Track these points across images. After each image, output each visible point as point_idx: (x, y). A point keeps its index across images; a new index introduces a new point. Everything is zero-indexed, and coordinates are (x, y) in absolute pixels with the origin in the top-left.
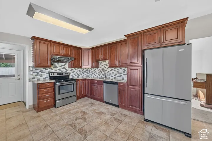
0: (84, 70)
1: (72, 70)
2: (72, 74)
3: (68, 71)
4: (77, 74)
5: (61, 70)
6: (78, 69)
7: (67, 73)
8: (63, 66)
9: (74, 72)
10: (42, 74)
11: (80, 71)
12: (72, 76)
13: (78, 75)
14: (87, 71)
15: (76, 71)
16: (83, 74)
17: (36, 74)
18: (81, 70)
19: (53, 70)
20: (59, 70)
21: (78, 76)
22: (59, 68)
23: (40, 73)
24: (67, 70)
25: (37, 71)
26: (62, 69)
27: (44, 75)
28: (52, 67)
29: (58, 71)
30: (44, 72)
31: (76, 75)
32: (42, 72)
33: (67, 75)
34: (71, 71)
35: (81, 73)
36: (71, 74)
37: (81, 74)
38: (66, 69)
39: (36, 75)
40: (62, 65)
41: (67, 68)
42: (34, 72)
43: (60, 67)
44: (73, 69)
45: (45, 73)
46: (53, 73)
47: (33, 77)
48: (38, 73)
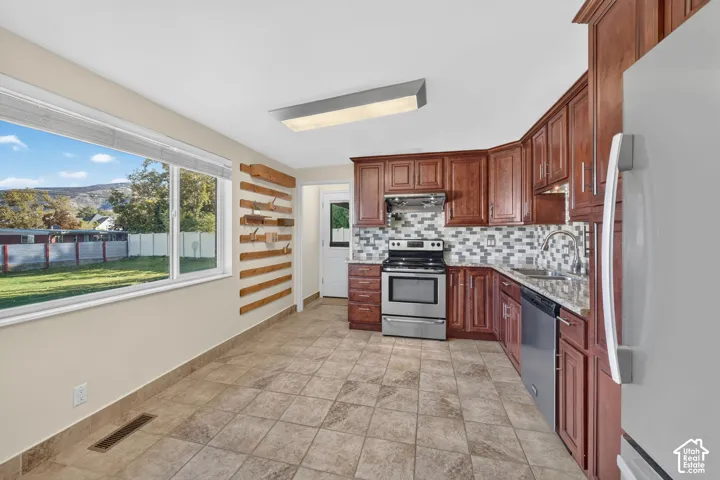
0: (512, 233)
1: (461, 233)
2: (458, 248)
3: (443, 236)
4: (482, 249)
5: (423, 232)
6: (482, 230)
7: (436, 242)
8: (427, 223)
9: (468, 240)
10: (377, 242)
11: (491, 237)
12: (457, 253)
14: (529, 240)
15: (474, 238)
16: (506, 251)
17: (365, 242)
18: (498, 235)
19: (400, 232)
20: (416, 232)
21: (483, 254)
22: (418, 227)
23: (372, 241)
24: (440, 232)
25: (368, 235)
26: (425, 229)
27: (381, 245)
28: (399, 226)
29: (414, 236)
30: (380, 239)
31: (478, 251)
32: (376, 237)
33: (436, 248)
34: (453, 236)
35: (499, 244)
36: (454, 247)
37: (500, 251)
38: (439, 230)
39: (365, 245)
40: (426, 219)
41: (442, 229)
42: (361, 239)
43: (420, 225)
44: (463, 229)
45: (383, 242)
46: (396, 242)
47: (359, 248)
48: (368, 239)
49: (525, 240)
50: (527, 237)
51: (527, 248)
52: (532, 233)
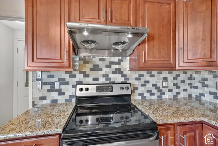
0: (179, 76)
1: (142, 76)
2: (141, 89)
3: (128, 79)
4: (157, 88)
5: (111, 76)
6: (159, 73)
7: (124, 86)
8: (114, 67)
9: (148, 82)
10: (63, 87)
11: (165, 79)
12: (140, 94)
13: (160, 91)
14: (190, 81)
15: (152, 81)
16: (175, 90)
17: (48, 87)
18: (170, 77)
19: (88, 76)
20: (104, 76)
21: (159, 94)
22: (105, 70)
23: (57, 86)
24: (126, 75)
25: (52, 80)
26: (113, 73)
27: (68, 90)
28: (87, 69)
29: (102, 80)
30: (67, 83)
31: (155, 91)
32: (62, 81)
33: (125, 92)
34: (137, 79)
35: (171, 86)
36: (137, 88)
37: (170, 91)
38: (124, 73)
39: (48, 91)
40: (113, 63)
41: (127, 72)
42: (44, 84)
43: (108, 69)
44: (144, 73)
45: (70, 87)
46: (84, 87)
47: (41, 95)
48: (53, 84)
49: (187, 81)
50: (189, 79)
51: (188, 88)
52: (191, 75)
